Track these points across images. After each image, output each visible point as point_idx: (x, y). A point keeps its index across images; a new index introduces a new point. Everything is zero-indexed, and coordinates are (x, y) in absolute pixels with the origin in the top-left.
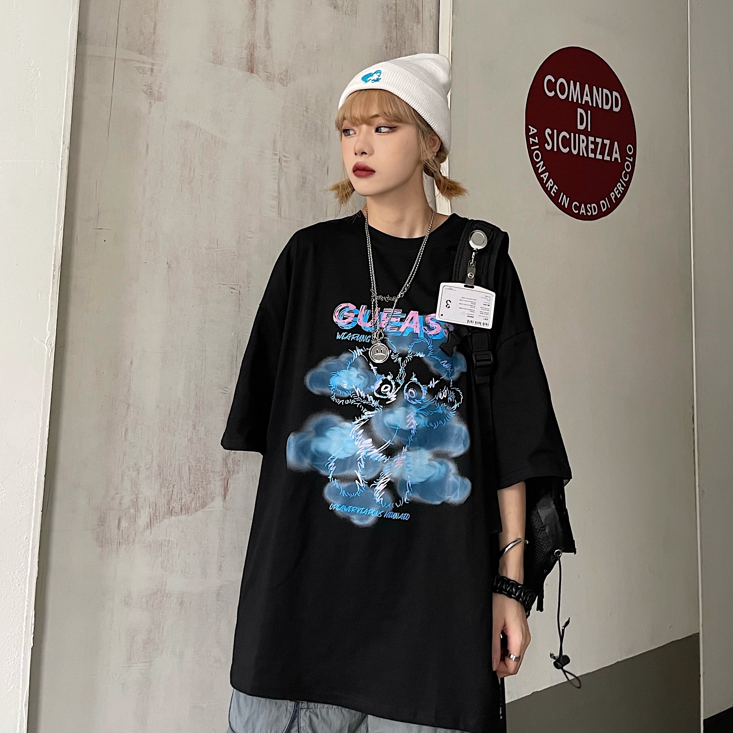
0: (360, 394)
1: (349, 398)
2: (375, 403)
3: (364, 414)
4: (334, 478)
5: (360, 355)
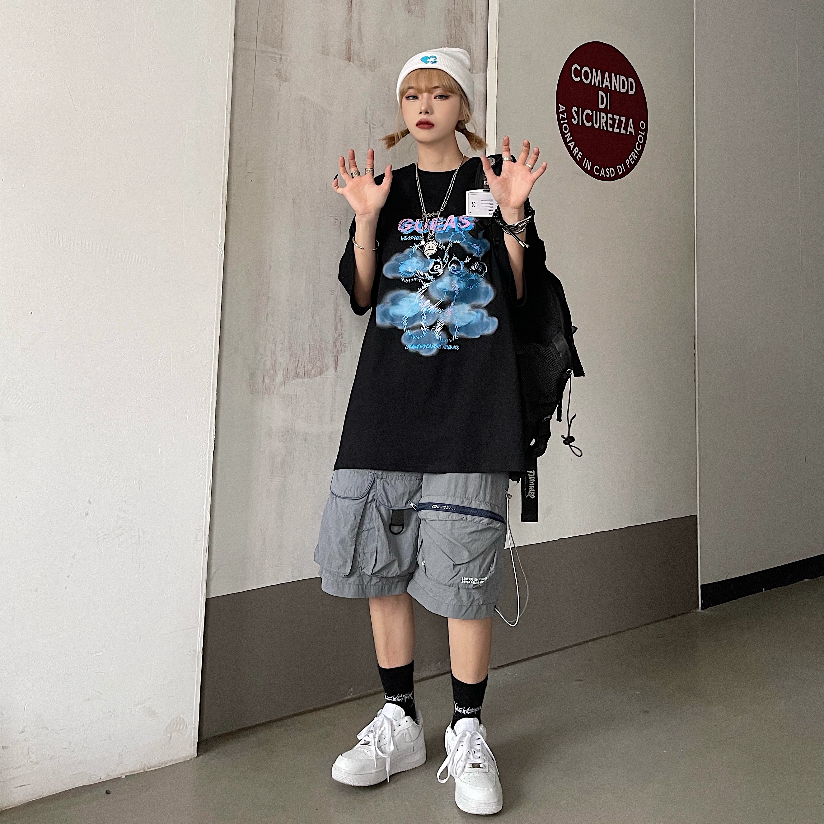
0: (420, 273)
1: (413, 277)
2: (431, 278)
4: (407, 329)
5: (418, 249)
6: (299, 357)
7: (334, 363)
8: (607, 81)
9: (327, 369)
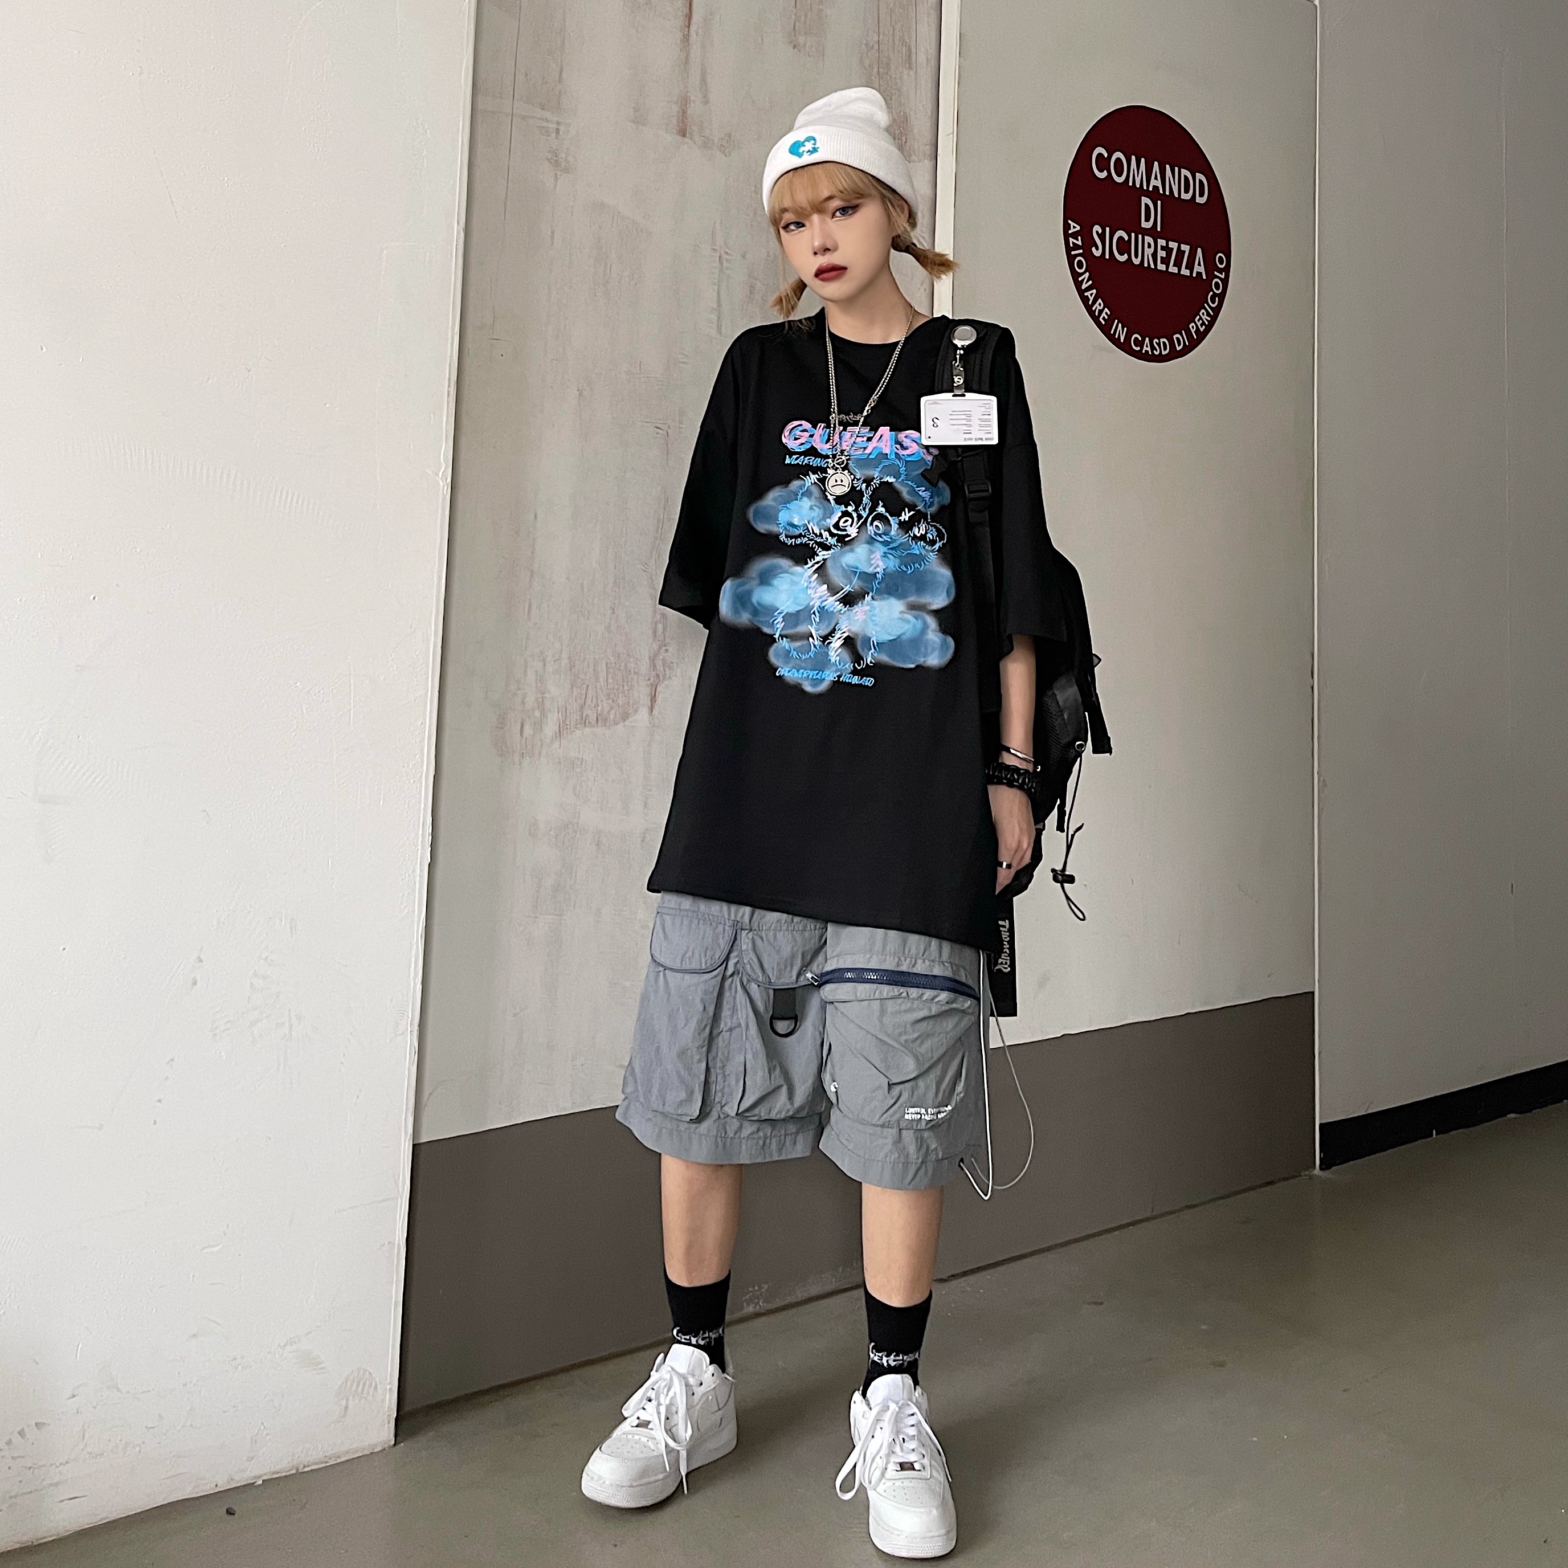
1: (800, 536)
3: (818, 555)
5: (814, 482)
6: (588, 686)
7: (649, 698)
8: (1156, 178)
9: (636, 711)
